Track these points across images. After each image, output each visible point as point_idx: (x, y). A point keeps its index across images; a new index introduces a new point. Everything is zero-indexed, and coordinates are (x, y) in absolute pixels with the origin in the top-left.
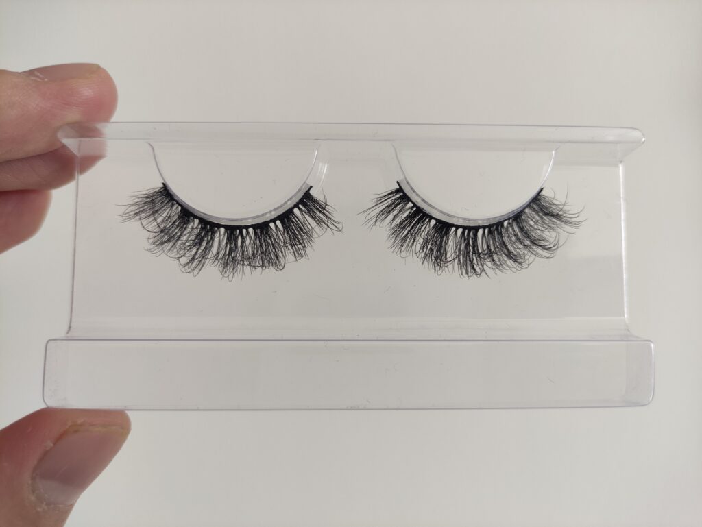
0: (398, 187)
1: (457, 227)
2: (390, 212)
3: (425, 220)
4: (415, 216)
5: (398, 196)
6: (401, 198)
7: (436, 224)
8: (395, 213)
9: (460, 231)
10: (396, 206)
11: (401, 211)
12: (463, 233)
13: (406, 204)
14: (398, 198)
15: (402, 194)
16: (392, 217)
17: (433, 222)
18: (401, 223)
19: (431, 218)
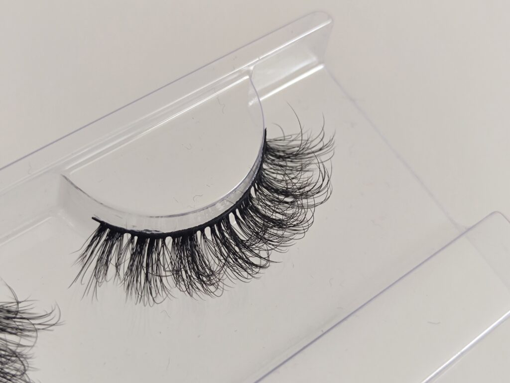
0: (99, 224)
1: (202, 228)
2: (107, 264)
3: (157, 244)
4: (142, 249)
5: (104, 237)
6: (111, 237)
7: (174, 241)
8: (113, 261)
9: (208, 230)
10: (110, 252)
11: (119, 254)
12: (213, 232)
13: (122, 240)
14: (106, 241)
15: (108, 230)
16: (114, 268)
17: (169, 240)
18: (130, 268)
19: (163, 236)
